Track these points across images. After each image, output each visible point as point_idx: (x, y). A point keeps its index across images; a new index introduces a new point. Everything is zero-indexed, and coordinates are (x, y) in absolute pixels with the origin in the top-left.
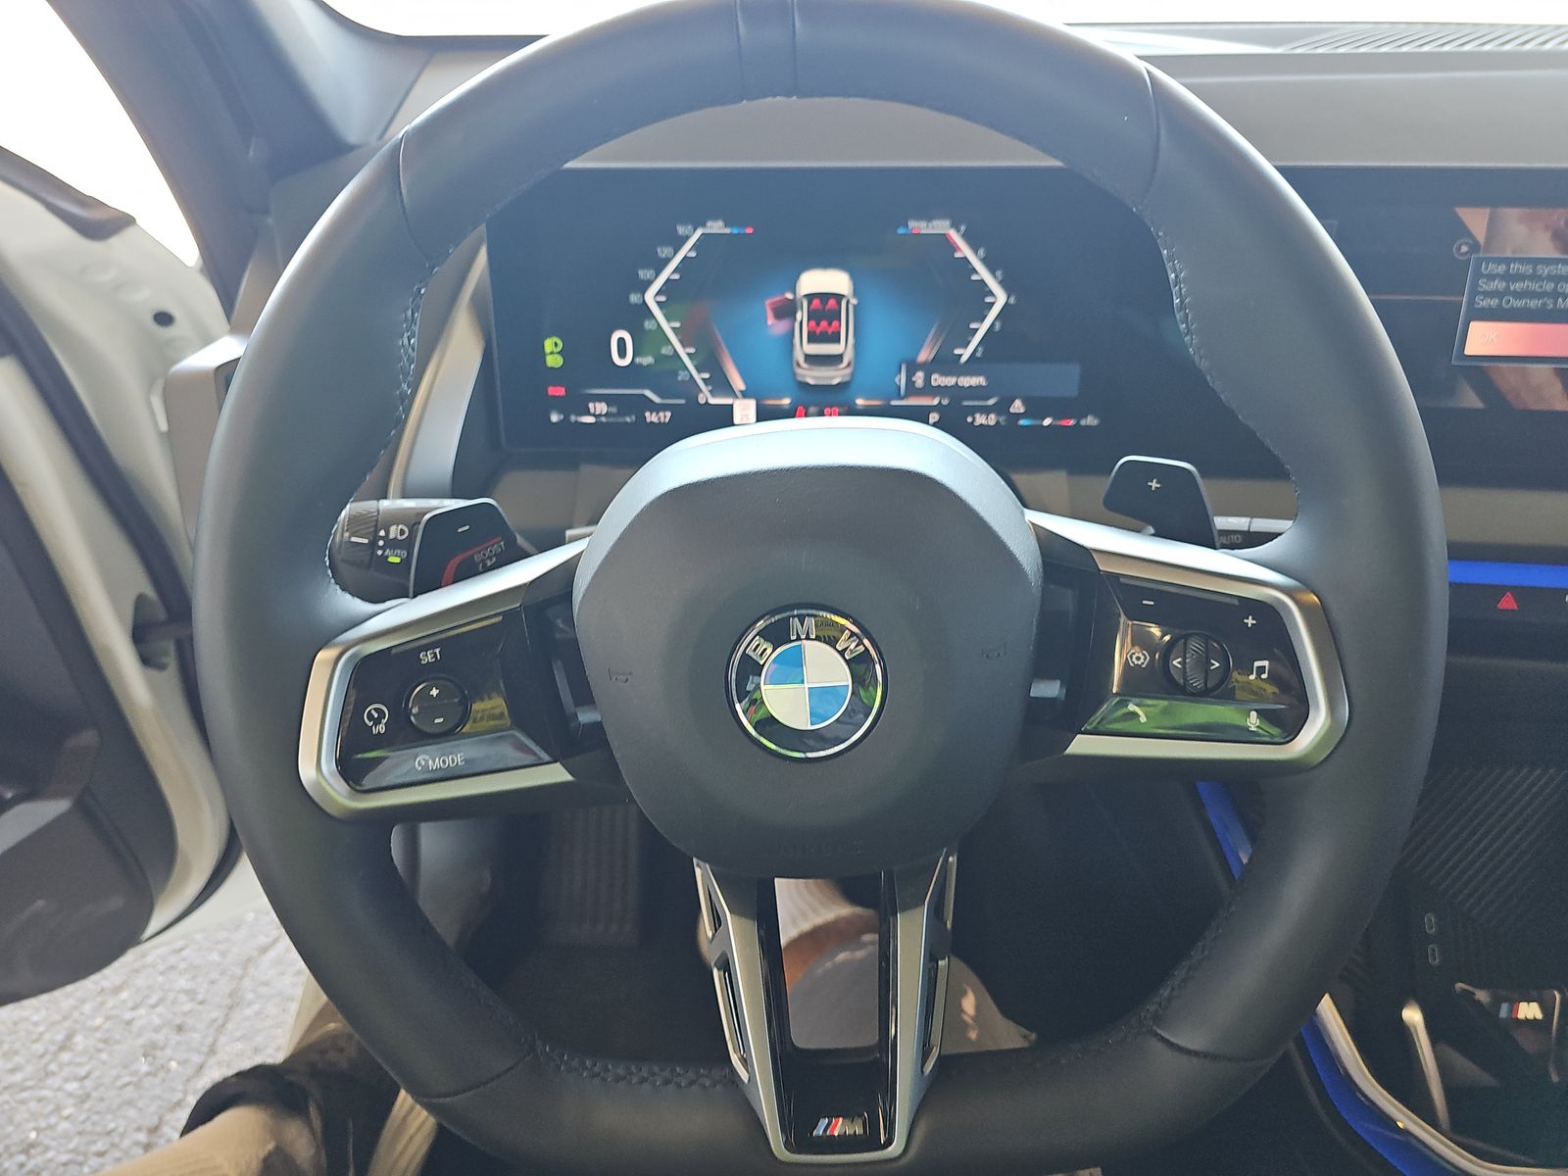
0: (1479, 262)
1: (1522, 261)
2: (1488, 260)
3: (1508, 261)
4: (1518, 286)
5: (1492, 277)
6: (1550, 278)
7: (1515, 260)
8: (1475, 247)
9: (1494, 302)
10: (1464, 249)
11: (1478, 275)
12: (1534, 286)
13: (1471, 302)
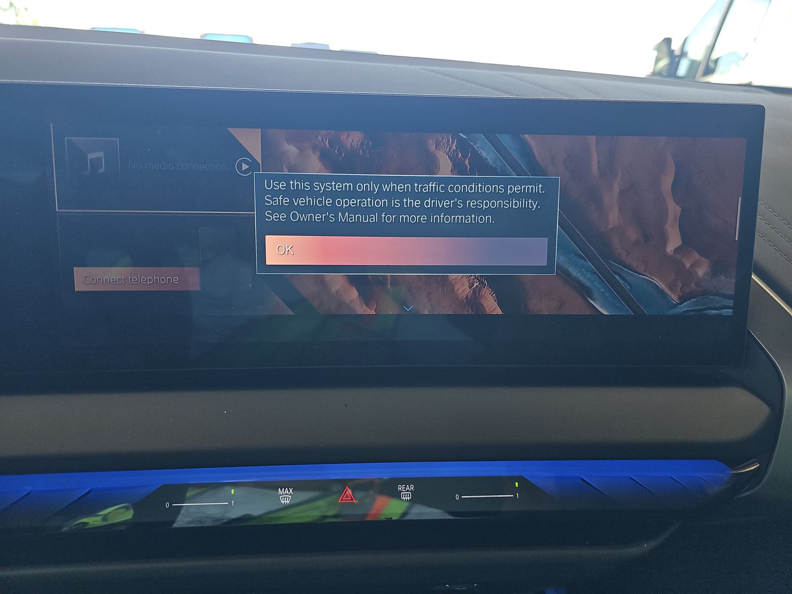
0: (261, 179)
1: (299, 178)
2: (269, 177)
3: (287, 179)
4: (301, 201)
5: (275, 193)
6: (326, 194)
7: (293, 178)
8: (254, 165)
9: (282, 217)
10: (245, 167)
11: (263, 192)
12: (316, 202)
13: (261, 217)
